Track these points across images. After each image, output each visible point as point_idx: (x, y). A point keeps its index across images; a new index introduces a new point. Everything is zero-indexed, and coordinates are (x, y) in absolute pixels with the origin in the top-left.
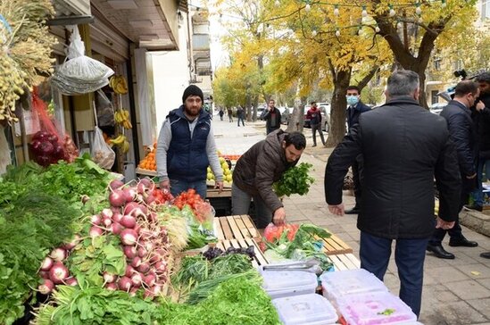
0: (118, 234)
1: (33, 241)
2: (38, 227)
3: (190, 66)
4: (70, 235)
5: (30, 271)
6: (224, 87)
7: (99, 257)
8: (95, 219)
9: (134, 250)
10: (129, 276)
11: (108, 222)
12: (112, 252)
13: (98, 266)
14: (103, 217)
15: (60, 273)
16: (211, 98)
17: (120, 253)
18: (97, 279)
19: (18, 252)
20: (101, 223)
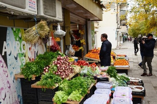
0: (57, 64)
1: (43, 64)
2: (44, 62)
3: (117, 23)
4: (49, 64)
5: (42, 69)
6: (133, 30)
7: (53, 68)
8: (54, 62)
9: (59, 68)
10: (58, 72)
11: (55, 62)
12: (55, 68)
13: (52, 70)
14: (55, 61)
15: (47, 70)
16: (127, 34)
17: (56, 68)
18: (52, 72)
19: (40, 65)
20: (55, 63)
